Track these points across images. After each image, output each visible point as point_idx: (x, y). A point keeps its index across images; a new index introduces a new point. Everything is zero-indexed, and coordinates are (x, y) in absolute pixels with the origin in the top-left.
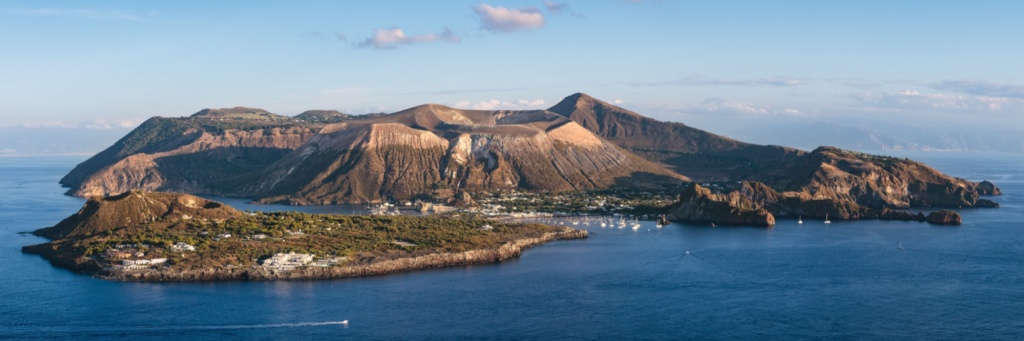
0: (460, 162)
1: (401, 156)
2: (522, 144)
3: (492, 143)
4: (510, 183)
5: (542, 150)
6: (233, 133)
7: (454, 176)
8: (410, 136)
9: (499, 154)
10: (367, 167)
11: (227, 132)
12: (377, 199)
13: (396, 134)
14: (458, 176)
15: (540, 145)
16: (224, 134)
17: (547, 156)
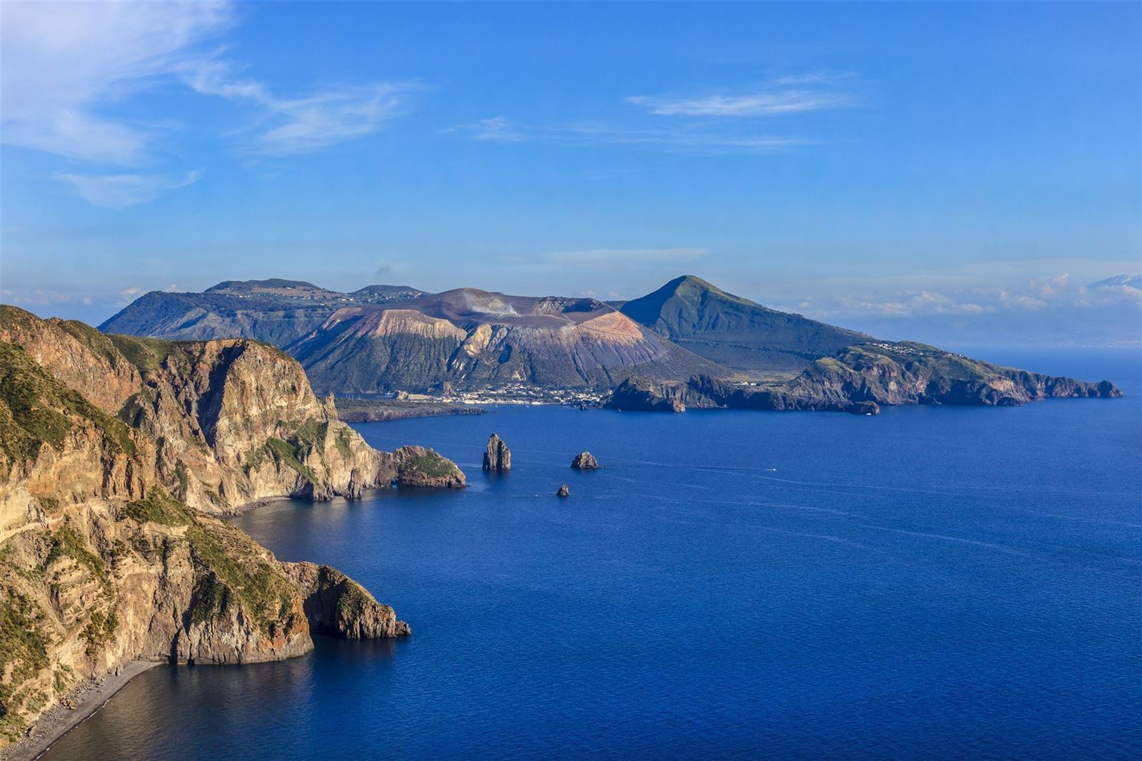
0: (470, 354)
1: (409, 346)
2: (543, 336)
3: (511, 334)
4: (518, 376)
5: (564, 344)
6: (247, 315)
7: (461, 368)
8: (423, 324)
9: (516, 346)
10: (368, 356)
11: (239, 313)
12: (373, 389)
13: (408, 322)
14: (465, 368)
15: (564, 338)
16: (235, 315)
17: (568, 350)
